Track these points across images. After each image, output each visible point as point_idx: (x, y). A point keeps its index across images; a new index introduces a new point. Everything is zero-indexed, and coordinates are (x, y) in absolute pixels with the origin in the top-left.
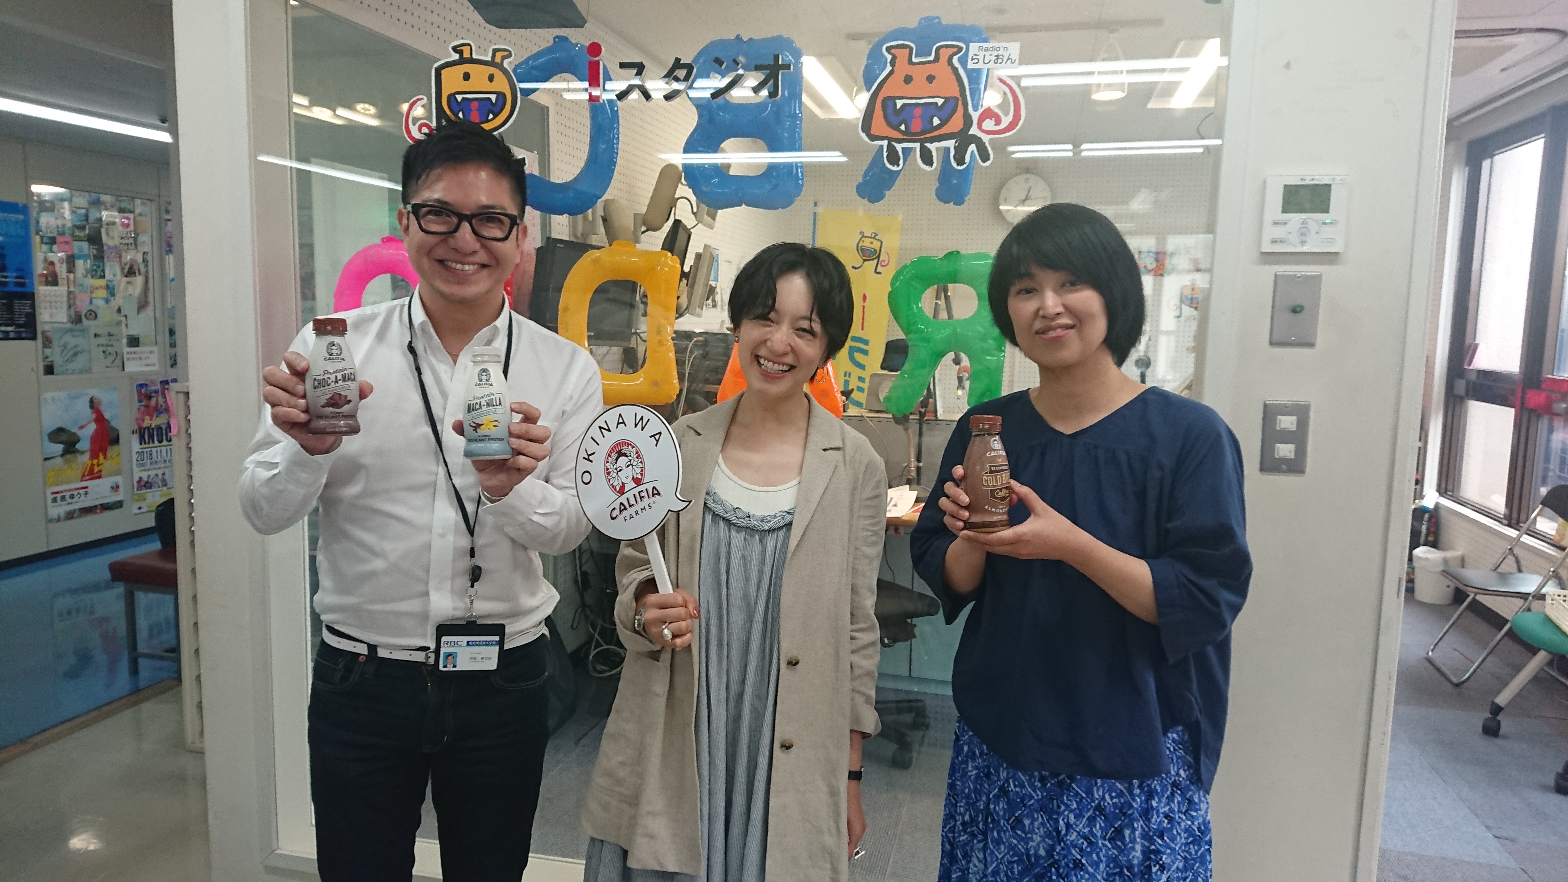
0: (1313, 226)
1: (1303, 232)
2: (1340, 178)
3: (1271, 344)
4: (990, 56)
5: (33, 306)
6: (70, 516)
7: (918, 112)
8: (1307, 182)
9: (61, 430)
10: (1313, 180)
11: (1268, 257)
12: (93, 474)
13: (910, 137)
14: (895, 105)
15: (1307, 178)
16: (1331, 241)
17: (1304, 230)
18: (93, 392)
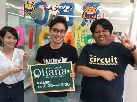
4: (101, 8)
7: (90, 15)
13: (88, 18)
14: (87, 14)
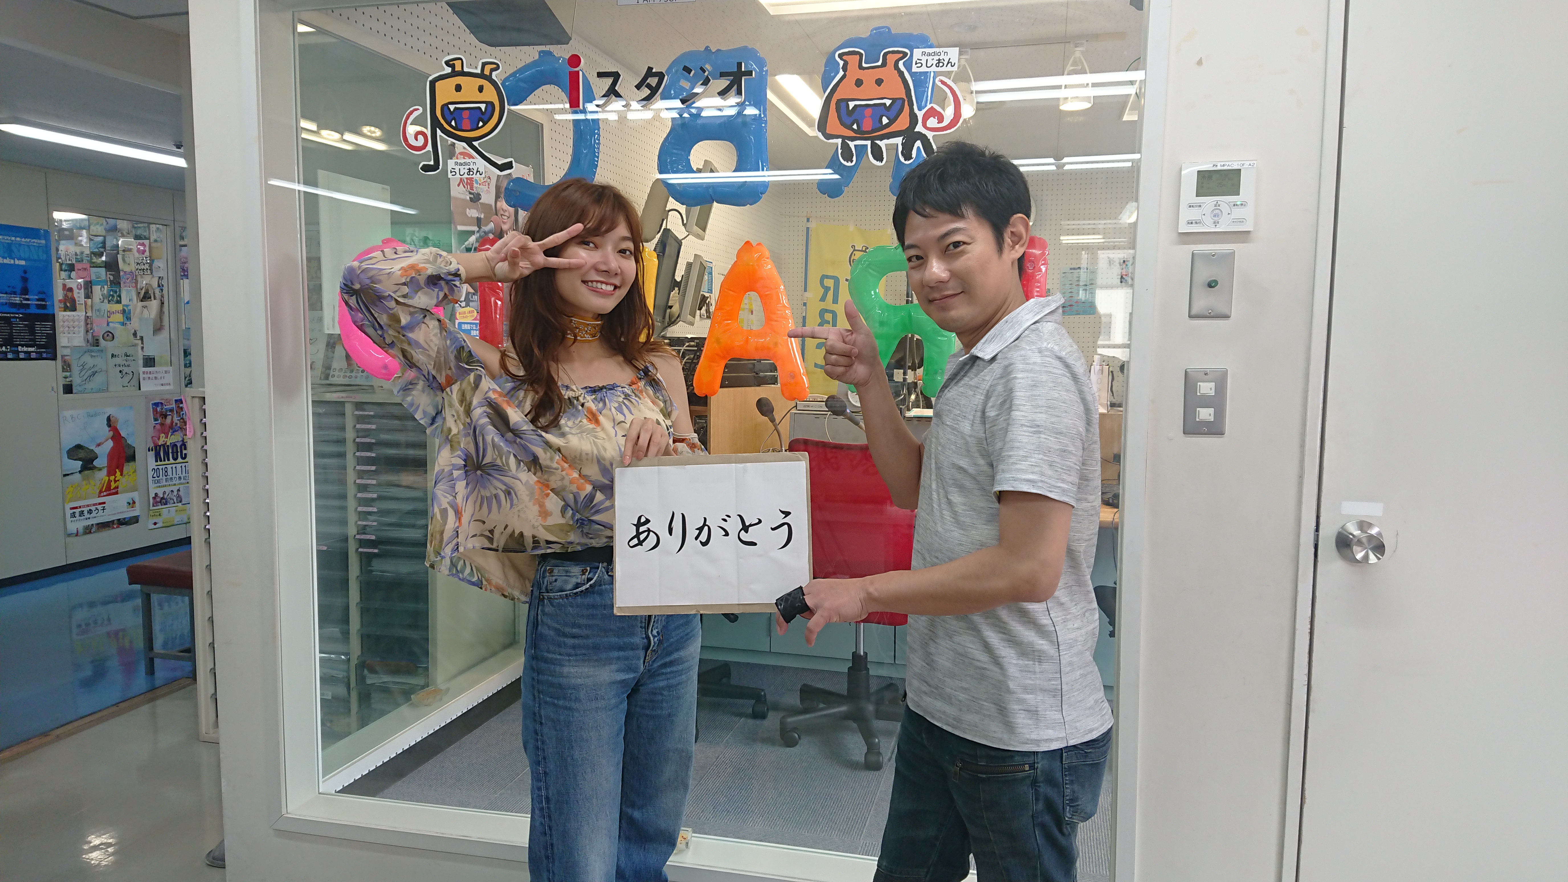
0: (1225, 208)
1: (1216, 214)
2: (1248, 163)
3: (1191, 316)
4: (933, 60)
5: (53, 328)
6: (88, 530)
7: (868, 111)
8: (1219, 168)
9: (79, 447)
10: (1224, 165)
11: (1186, 238)
12: (110, 490)
13: (861, 134)
14: (848, 105)
15: (1219, 165)
16: (1241, 221)
17: (1217, 211)
18: (110, 411)
